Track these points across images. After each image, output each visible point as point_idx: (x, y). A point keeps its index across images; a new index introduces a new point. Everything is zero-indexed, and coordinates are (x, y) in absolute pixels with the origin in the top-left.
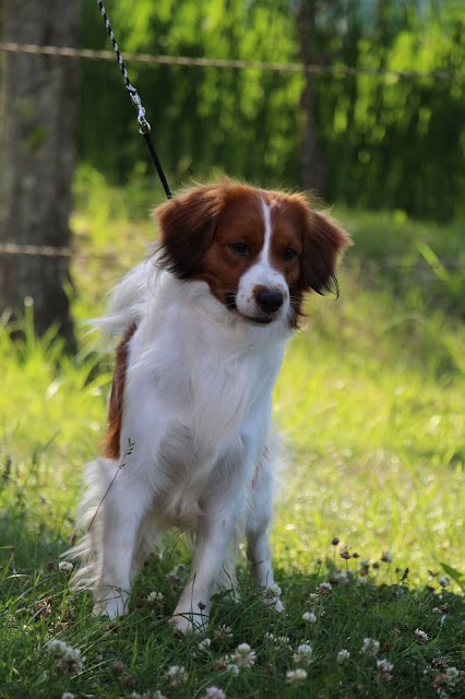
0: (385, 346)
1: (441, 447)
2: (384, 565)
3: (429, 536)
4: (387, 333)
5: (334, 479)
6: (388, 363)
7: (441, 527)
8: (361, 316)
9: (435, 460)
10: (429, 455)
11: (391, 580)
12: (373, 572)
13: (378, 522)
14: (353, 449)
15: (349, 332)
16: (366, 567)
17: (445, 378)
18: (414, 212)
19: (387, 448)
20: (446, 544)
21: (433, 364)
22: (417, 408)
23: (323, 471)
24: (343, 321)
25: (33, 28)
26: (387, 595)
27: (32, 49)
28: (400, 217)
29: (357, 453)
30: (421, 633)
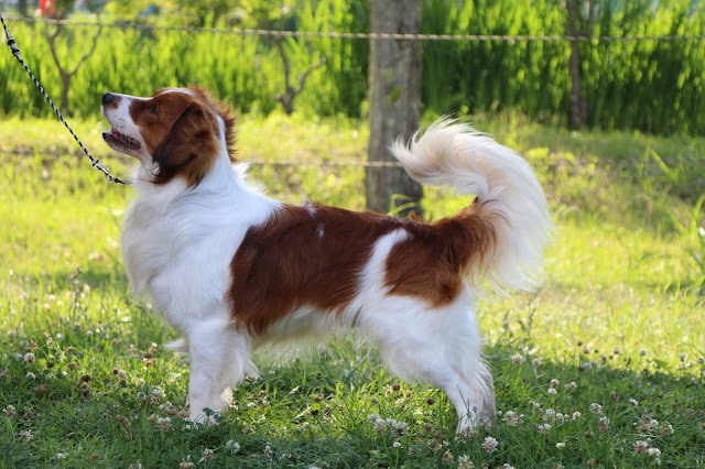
0: (629, 217)
1: (661, 280)
2: (616, 357)
3: (652, 338)
4: (629, 207)
5: (590, 303)
6: (631, 228)
7: (659, 332)
8: (611, 199)
9: (658, 289)
10: (654, 286)
11: (621, 366)
12: (610, 362)
13: (618, 331)
14: (602, 284)
15: (604, 209)
16: (604, 359)
17: (668, 236)
19: (626, 282)
20: (663, 342)
21: (660, 227)
22: (647, 255)
23: (583, 299)
24: (600, 202)
28: (637, 134)
29: (605, 287)
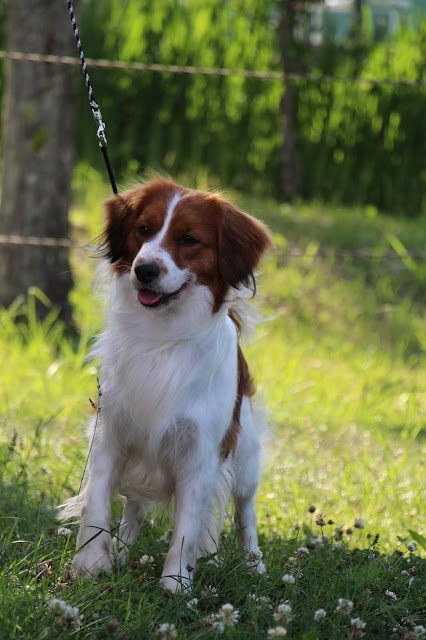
0: (357, 330)
1: (409, 422)
2: (357, 532)
3: (398, 505)
4: (359, 316)
5: (311, 451)
6: (360, 346)
7: (409, 496)
8: (335, 303)
9: (404, 435)
10: (398, 430)
11: (364, 545)
12: (346, 538)
13: (351, 492)
14: (327, 424)
15: (324, 317)
16: (340, 533)
17: (413, 359)
18: (383, 207)
19: (361, 424)
20: (414, 512)
21: (401, 346)
22: (387, 387)
23: (301, 445)
24: (319, 307)
25: (36, 38)
26: (360, 558)
27: (36, 57)
28: (372, 212)
29: (332, 428)
30: (391, 593)
